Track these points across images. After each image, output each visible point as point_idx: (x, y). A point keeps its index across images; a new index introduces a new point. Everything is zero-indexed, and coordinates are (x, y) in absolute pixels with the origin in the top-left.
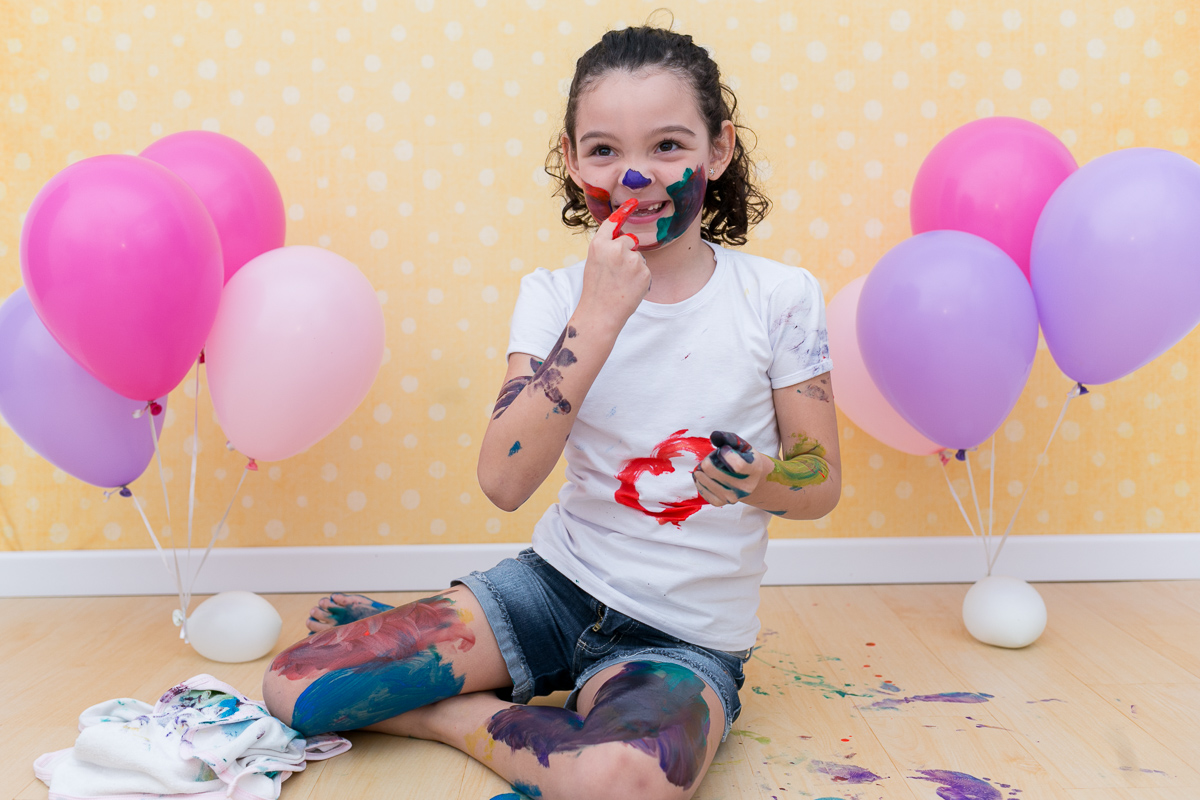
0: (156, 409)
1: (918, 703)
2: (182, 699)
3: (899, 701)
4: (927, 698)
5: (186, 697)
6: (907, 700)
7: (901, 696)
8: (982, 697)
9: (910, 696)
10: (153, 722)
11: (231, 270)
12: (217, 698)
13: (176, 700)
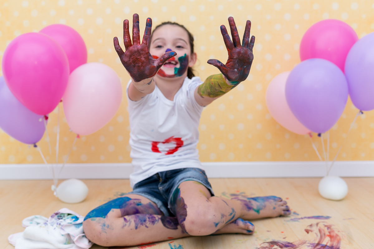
0: (47, 118)
1: (306, 220)
2: (58, 216)
3: (299, 219)
4: (309, 218)
5: (60, 216)
6: (302, 218)
7: (300, 217)
8: (327, 218)
9: (303, 216)
10: (49, 225)
11: (72, 70)
12: (70, 216)
13: (56, 217)
